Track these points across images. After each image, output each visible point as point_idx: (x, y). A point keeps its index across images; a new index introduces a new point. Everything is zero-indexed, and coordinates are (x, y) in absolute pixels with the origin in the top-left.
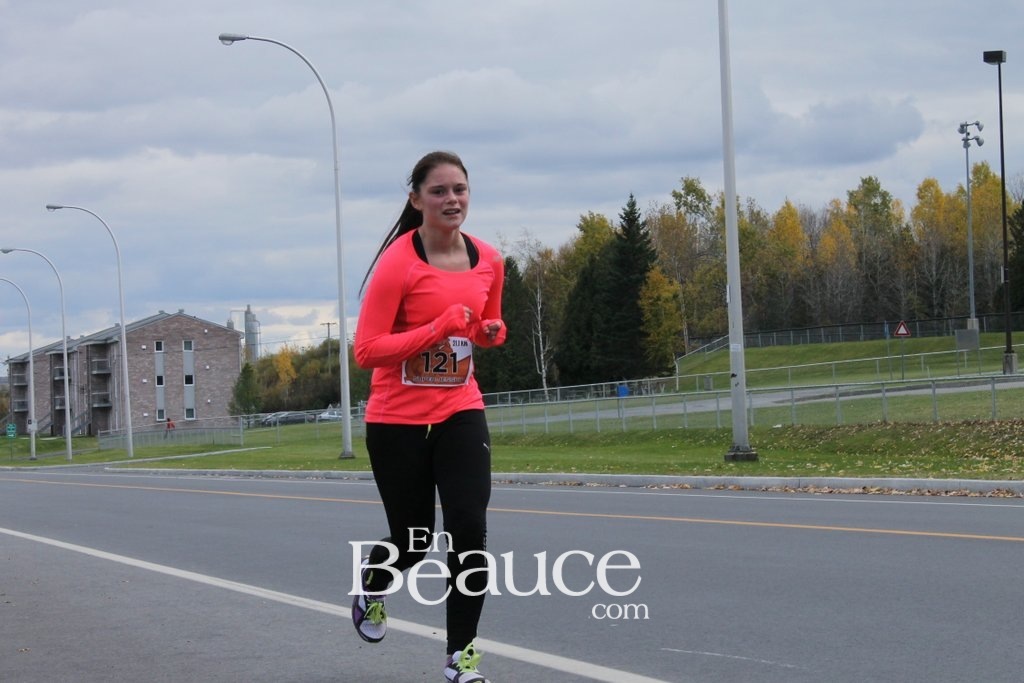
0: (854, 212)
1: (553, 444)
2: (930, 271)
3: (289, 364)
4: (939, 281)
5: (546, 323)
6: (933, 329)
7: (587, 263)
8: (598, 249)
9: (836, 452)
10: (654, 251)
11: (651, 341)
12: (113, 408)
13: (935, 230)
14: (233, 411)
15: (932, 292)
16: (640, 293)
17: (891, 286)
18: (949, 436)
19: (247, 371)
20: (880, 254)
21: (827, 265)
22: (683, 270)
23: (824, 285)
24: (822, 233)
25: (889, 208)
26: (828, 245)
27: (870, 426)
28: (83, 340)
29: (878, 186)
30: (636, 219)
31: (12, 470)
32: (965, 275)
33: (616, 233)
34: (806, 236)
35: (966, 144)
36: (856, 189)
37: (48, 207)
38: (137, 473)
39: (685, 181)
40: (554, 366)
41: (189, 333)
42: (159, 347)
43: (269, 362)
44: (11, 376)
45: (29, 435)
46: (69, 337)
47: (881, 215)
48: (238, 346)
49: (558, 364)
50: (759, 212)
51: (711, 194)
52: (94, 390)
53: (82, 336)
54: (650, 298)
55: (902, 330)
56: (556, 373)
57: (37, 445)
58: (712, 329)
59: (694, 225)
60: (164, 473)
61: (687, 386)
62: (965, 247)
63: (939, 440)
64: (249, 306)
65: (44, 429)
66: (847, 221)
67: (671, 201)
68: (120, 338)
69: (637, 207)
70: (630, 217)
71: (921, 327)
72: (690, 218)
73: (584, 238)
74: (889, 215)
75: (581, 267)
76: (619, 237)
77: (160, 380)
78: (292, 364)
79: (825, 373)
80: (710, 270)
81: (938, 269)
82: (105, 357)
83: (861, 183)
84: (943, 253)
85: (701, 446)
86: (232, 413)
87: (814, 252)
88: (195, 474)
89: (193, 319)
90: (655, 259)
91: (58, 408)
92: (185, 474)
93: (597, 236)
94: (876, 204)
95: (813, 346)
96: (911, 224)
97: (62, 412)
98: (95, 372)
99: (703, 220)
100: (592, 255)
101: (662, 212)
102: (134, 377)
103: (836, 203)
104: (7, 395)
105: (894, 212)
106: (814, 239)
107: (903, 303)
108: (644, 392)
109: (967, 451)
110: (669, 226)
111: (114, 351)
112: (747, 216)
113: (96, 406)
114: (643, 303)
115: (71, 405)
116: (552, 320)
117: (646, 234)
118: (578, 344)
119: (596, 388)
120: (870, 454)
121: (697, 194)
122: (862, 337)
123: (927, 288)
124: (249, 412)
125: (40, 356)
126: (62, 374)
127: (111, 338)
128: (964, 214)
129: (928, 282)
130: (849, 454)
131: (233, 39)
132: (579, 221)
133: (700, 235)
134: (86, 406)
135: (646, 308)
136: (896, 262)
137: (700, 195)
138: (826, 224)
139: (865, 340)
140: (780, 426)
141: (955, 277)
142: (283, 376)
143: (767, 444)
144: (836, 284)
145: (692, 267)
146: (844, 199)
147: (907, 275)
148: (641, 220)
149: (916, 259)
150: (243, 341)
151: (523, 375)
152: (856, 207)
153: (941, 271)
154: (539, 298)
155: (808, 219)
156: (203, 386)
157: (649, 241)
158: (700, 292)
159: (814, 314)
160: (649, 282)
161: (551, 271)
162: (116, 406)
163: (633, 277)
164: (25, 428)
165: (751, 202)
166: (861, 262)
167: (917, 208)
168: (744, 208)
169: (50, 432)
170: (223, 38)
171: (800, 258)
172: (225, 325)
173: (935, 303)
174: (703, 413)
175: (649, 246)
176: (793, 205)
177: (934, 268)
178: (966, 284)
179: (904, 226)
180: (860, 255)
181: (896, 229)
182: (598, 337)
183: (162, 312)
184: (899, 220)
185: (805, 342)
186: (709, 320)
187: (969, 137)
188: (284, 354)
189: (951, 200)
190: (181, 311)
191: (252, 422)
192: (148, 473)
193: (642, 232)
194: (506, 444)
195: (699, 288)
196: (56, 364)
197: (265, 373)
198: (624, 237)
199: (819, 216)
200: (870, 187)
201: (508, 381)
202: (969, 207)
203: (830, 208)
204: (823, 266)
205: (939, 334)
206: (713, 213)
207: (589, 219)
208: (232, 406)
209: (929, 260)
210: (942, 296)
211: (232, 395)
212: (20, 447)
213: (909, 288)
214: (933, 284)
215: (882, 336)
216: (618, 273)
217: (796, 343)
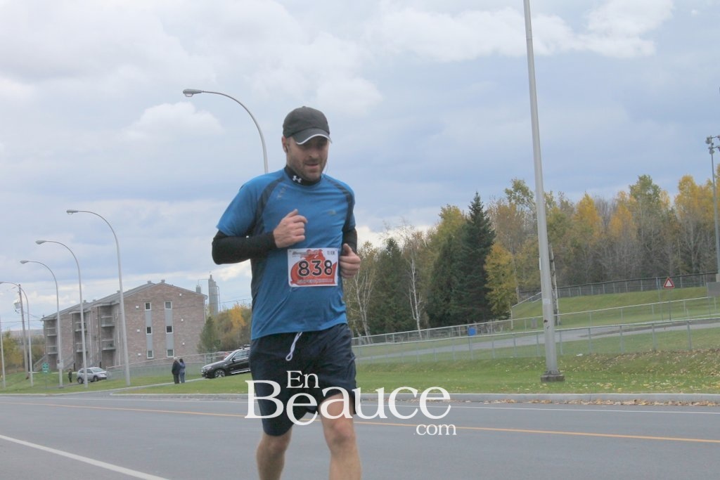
0: (635, 201)
1: (423, 371)
2: (689, 240)
3: (240, 316)
4: (695, 248)
5: (419, 283)
6: (693, 282)
7: (447, 241)
8: (454, 231)
9: (620, 373)
10: (493, 231)
11: (493, 295)
12: (117, 351)
13: (691, 212)
14: (201, 351)
15: (691, 255)
16: (486, 260)
17: (662, 252)
18: (700, 360)
19: (210, 322)
20: (653, 229)
21: (616, 238)
22: (515, 244)
23: (614, 252)
24: (612, 216)
25: (658, 196)
26: (616, 224)
27: (645, 354)
28: (95, 302)
29: (651, 182)
30: (480, 209)
31: (46, 396)
32: (714, 243)
33: (467, 220)
34: (601, 218)
35: (712, 152)
36: (635, 184)
37: (68, 212)
38: (131, 397)
39: (514, 182)
40: (425, 313)
41: (168, 297)
42: (148, 306)
43: (226, 315)
44: (45, 330)
45: (58, 371)
46: (85, 301)
47: (653, 202)
48: (203, 304)
49: (427, 312)
50: (567, 202)
51: (533, 191)
52: (103, 338)
53: (94, 300)
54: (493, 264)
55: (669, 284)
56: (427, 318)
57: (63, 377)
58: (536, 285)
59: (522, 213)
60: (151, 397)
61: (519, 326)
62: (713, 223)
63: (693, 363)
64: (211, 276)
65: (68, 366)
66: (629, 207)
67: (505, 196)
68: (120, 301)
69: (481, 201)
70: (476, 208)
71: (684, 280)
72: (519, 207)
73: (445, 224)
74: (659, 202)
75: (443, 243)
76: (469, 222)
77: (149, 330)
78: (242, 316)
79: (616, 315)
80: (533, 244)
81: (695, 239)
82: (110, 314)
83: (638, 180)
84: (697, 229)
85: (526, 370)
86: (200, 352)
87: (606, 229)
88: (172, 397)
89: (171, 287)
90: (495, 237)
91: (78, 351)
92: (164, 397)
93: (453, 221)
94: (650, 195)
95: (608, 296)
96: (675, 208)
97: (80, 354)
98: (104, 326)
99: (528, 208)
100: (450, 235)
101: (499, 203)
102: (131, 328)
103: (622, 194)
104: (43, 343)
105: (663, 199)
106: (606, 220)
107: (671, 262)
108: (488, 331)
109: (713, 371)
110: (504, 214)
111: (116, 311)
112: (558, 203)
113: (104, 349)
114: (487, 267)
115: (86, 349)
116: (423, 281)
117: (488, 219)
118: (441, 297)
119: (455, 328)
120: (645, 373)
121: (522, 191)
122: (642, 288)
123: (688, 253)
124: (211, 351)
125: (65, 314)
126: (80, 327)
127: (114, 301)
128: (712, 200)
129: (688, 248)
130: (630, 374)
131: (193, 92)
132: (440, 211)
133: (526, 219)
134: (98, 349)
135: (490, 271)
136: (665, 234)
137: (525, 191)
138: (615, 209)
139: (644, 290)
140: (581, 355)
141: (707, 244)
142: (235, 325)
143: (572, 368)
144: (623, 253)
145: (521, 241)
146: (628, 191)
147: (674, 244)
148: (484, 210)
149: (679, 232)
150: (207, 302)
151: (403, 321)
152: (635, 197)
153: (697, 240)
154: (413, 266)
155: (602, 206)
156: (179, 333)
157: (490, 225)
158: (527, 260)
159: (607, 273)
160: (493, 252)
161: (422, 247)
162: (119, 349)
163: (479, 250)
164: (56, 365)
165: (561, 194)
166: (640, 235)
167: (679, 197)
168: (556, 199)
169: (72, 368)
170: (185, 92)
171: (597, 233)
172: (194, 290)
173: (693, 263)
174: (527, 346)
175: (490, 228)
176: (590, 196)
177: (692, 239)
178: (715, 249)
179: (670, 209)
180: (639, 231)
181: (664, 211)
182: (456, 293)
183: (149, 282)
184: (666, 205)
185: (602, 293)
186: (533, 278)
187: (714, 146)
188: (236, 309)
189: (703, 191)
190: (163, 281)
191: (214, 358)
192: (140, 397)
193: (485, 218)
194: (390, 371)
195: (526, 257)
196: (76, 320)
197: (223, 322)
198: (473, 222)
199: (609, 204)
200: (645, 182)
201: (393, 325)
202: (714, 194)
203: (617, 197)
204: (613, 239)
205: (697, 285)
206: (534, 204)
207: (447, 210)
208: (200, 347)
209: (688, 233)
210: (698, 257)
211: (199, 340)
212: (53, 379)
213: (675, 253)
214: (692, 249)
215: (655, 288)
216: (467, 247)
217: (595, 294)
